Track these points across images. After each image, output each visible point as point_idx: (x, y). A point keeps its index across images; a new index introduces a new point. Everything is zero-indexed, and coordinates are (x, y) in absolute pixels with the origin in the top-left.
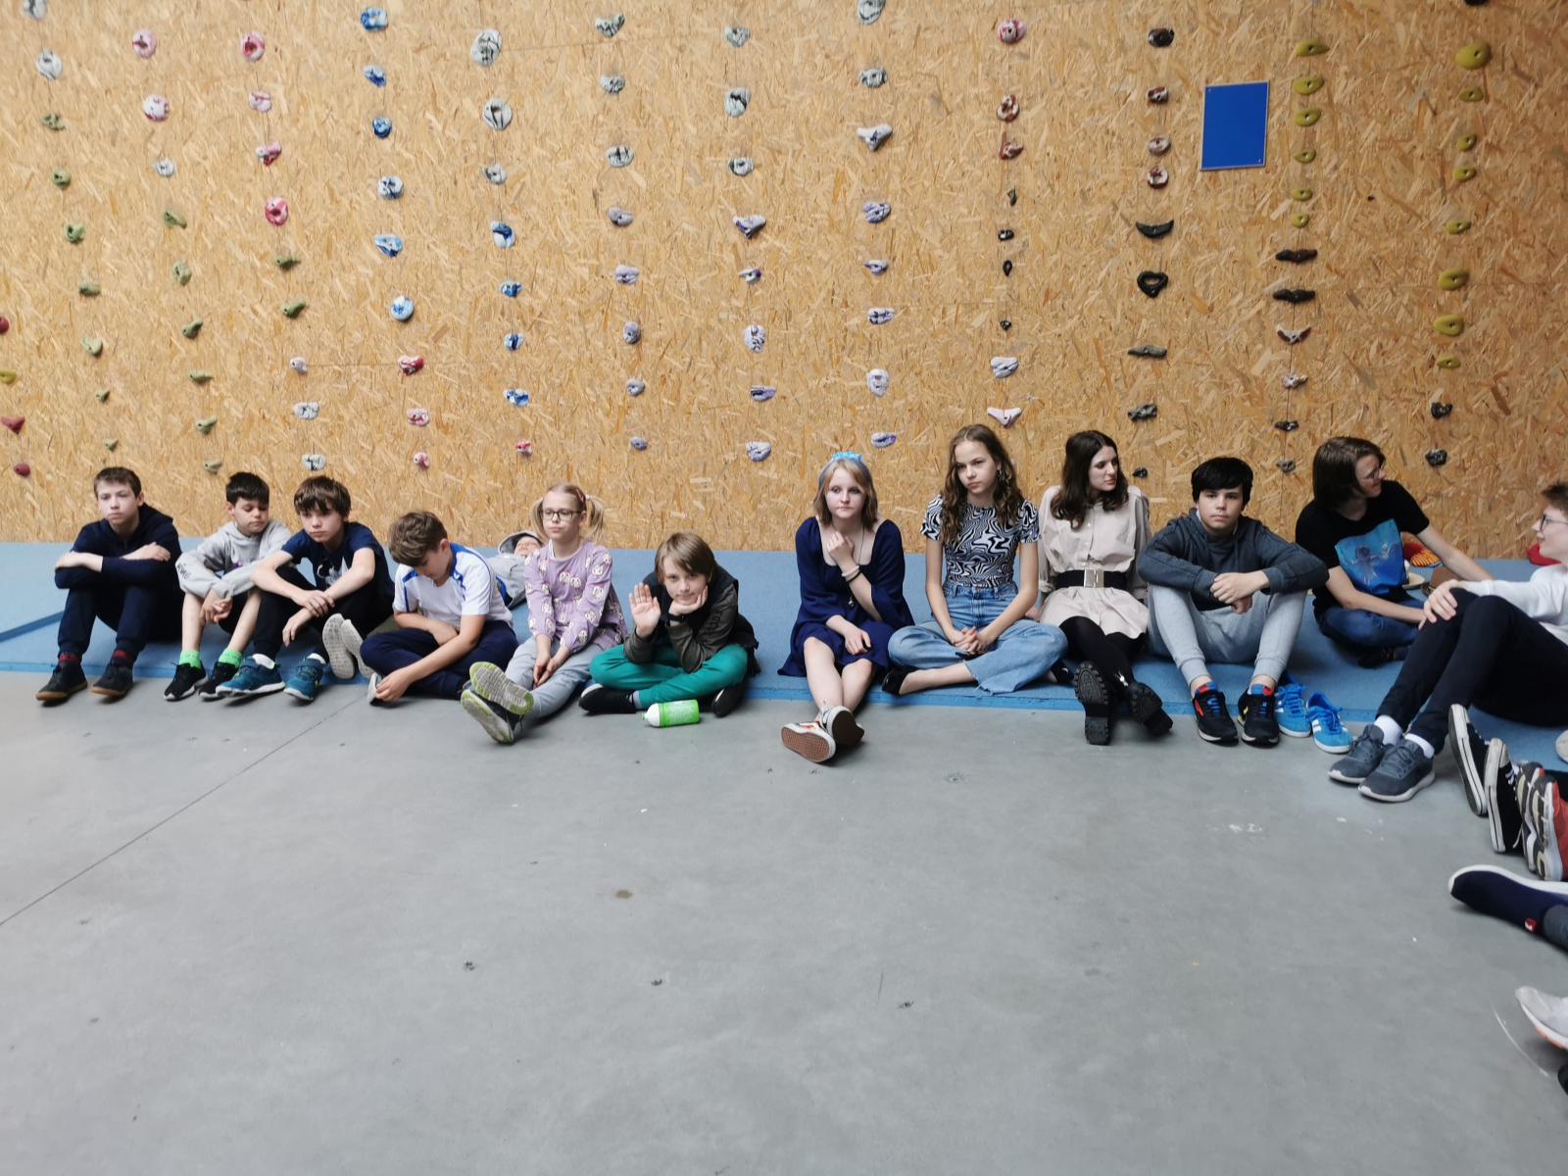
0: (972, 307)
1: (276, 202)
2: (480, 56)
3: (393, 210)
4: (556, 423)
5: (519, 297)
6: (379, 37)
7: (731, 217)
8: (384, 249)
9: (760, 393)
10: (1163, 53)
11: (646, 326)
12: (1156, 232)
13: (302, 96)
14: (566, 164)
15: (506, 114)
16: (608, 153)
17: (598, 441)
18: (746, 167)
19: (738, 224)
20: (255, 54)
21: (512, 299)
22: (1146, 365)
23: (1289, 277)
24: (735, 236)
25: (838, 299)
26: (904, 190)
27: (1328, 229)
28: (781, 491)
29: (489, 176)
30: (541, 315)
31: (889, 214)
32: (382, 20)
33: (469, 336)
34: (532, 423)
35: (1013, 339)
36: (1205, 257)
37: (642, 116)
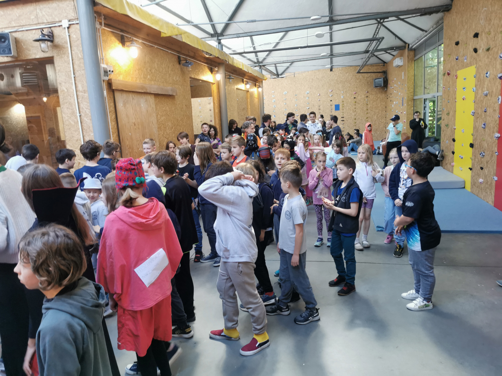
10: (331, 102)
14: (281, 110)
23: (342, 119)
27: (344, 116)
37: (288, 107)
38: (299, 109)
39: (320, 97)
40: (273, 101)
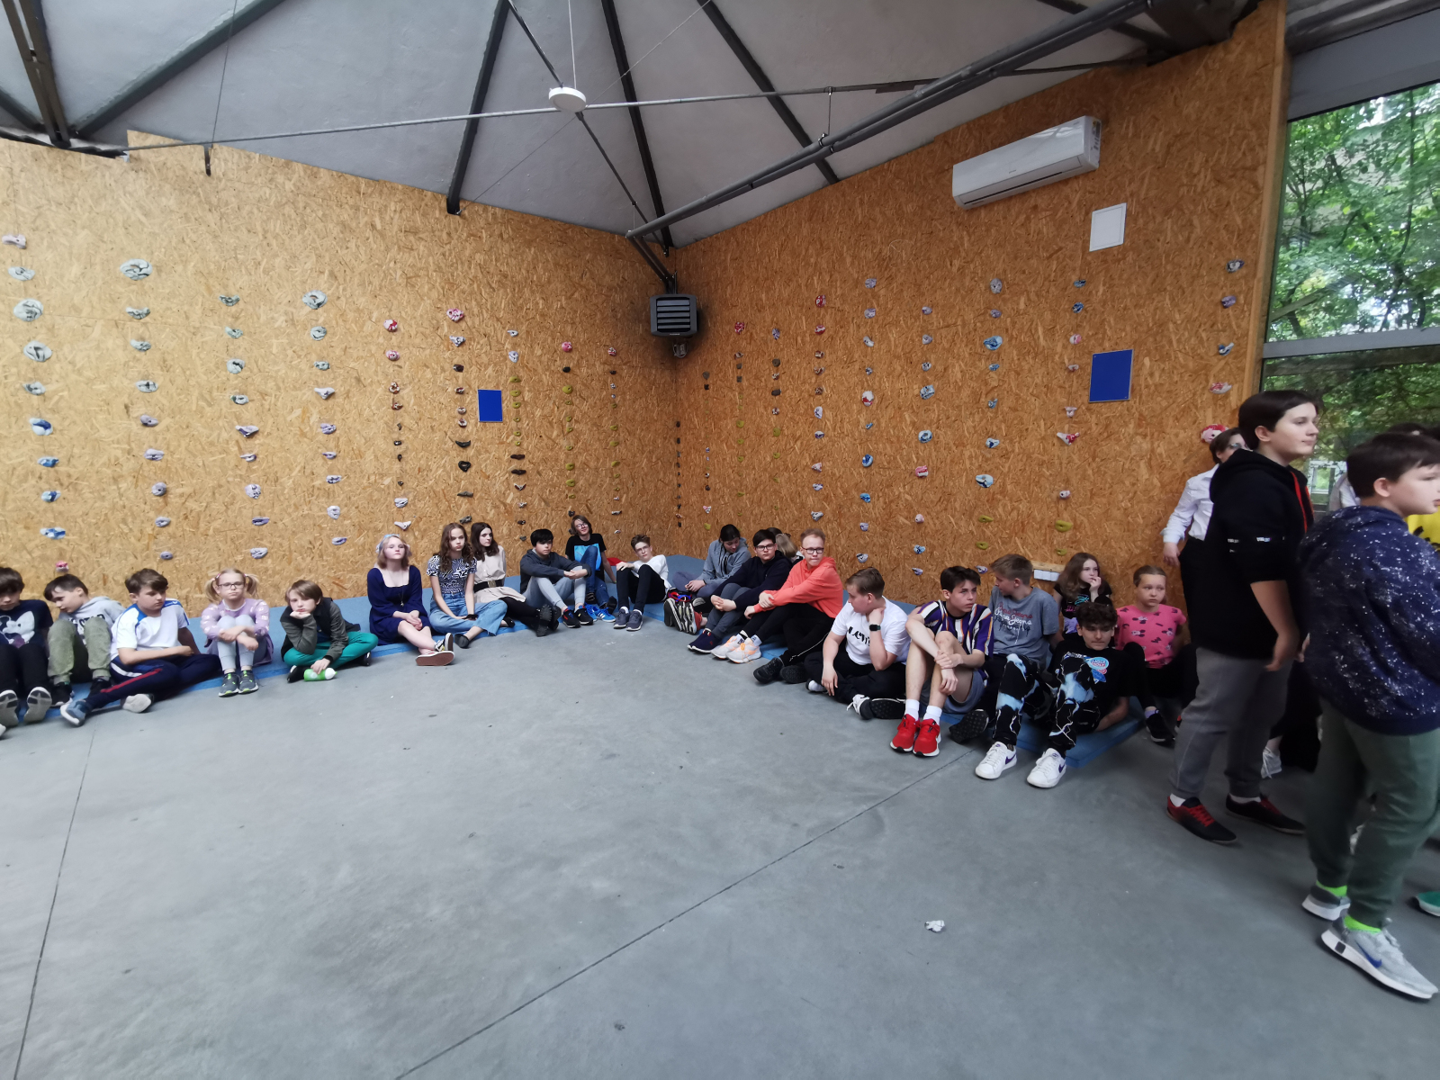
0: (382, 476)
2: (23, 315)
5: (57, 467)
7: (233, 425)
9: (259, 521)
10: (460, 374)
11: (171, 486)
12: (464, 445)
14: (100, 387)
15: (47, 352)
16: (138, 384)
18: (244, 401)
19: (240, 430)
21: (51, 469)
22: (466, 500)
23: (516, 465)
24: (238, 436)
25: (308, 471)
26: (343, 419)
27: (529, 446)
29: (29, 389)
30: (78, 479)
31: (336, 430)
34: (69, 550)
35: (405, 490)
36: (484, 456)
37: (165, 367)
39: (395, 338)
40: (20, 311)
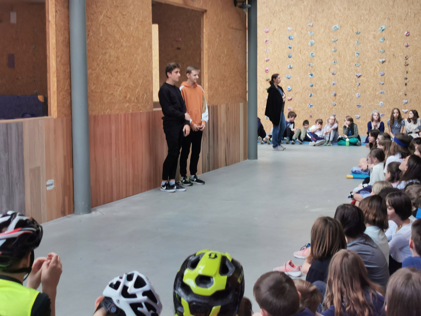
0: (399, 91)
1: (267, 68)
2: (310, 45)
3: (290, 70)
4: (318, 111)
5: (313, 87)
6: (291, 40)
7: (355, 74)
8: (287, 78)
9: (359, 106)
11: (337, 93)
13: (275, 50)
15: (314, 55)
16: (332, 62)
17: (326, 115)
18: (358, 65)
19: (356, 75)
20: (267, 42)
21: (311, 87)
24: (356, 77)
25: (374, 89)
26: (387, 70)
28: (362, 124)
29: (309, 65)
30: (317, 90)
31: (384, 74)
32: (293, 38)
33: (302, 94)
34: (313, 111)
35: (407, 97)
37: (340, 56)
38: (364, 63)
39: (408, 38)
40: (309, 44)
